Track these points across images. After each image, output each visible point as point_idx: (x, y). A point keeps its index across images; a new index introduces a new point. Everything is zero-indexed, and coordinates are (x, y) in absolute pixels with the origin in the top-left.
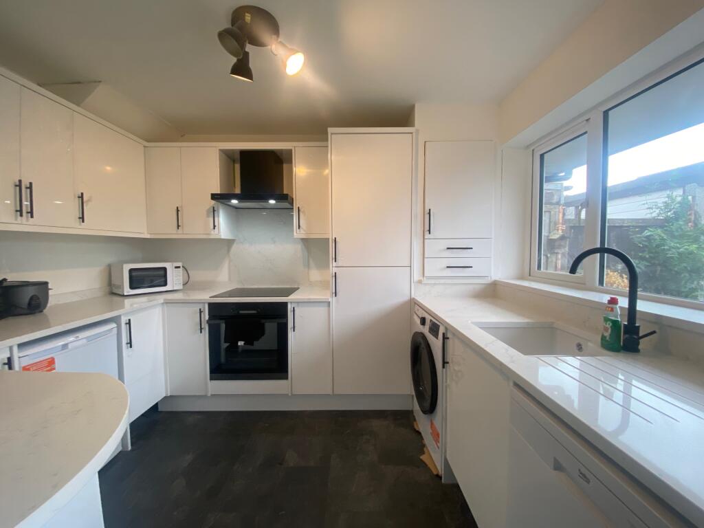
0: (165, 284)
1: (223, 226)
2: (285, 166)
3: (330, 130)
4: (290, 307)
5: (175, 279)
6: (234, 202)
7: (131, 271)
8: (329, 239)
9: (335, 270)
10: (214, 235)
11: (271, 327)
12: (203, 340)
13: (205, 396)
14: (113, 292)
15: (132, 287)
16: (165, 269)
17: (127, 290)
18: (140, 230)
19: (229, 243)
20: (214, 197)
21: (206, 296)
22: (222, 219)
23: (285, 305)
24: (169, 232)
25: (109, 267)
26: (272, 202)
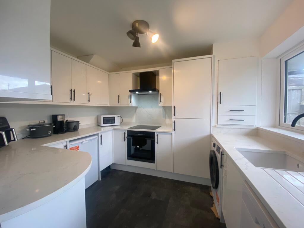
0: (114, 123)
1: (133, 102)
2: (157, 77)
3: (173, 61)
4: (156, 134)
5: (117, 121)
6: (137, 93)
7: (104, 118)
8: (172, 106)
9: (174, 120)
10: (130, 105)
11: (149, 141)
12: (125, 144)
13: (125, 165)
14: (99, 125)
15: (104, 124)
16: (114, 117)
17: (102, 125)
18: (106, 103)
19: (136, 108)
20: (130, 91)
21: (127, 128)
22: (133, 99)
23: (154, 133)
24: (115, 104)
25: (98, 116)
26: (150, 92)
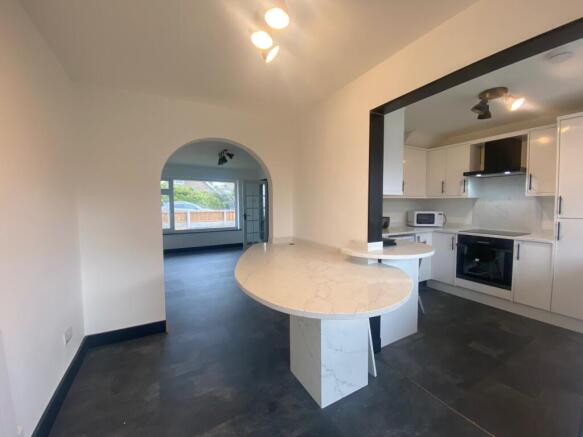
0: (433, 223)
1: (470, 190)
3: (559, 118)
4: (515, 243)
5: (438, 221)
6: (479, 175)
7: (418, 215)
8: (554, 197)
9: (559, 220)
10: (464, 196)
12: (454, 253)
13: (452, 286)
15: (418, 222)
16: (433, 215)
17: (416, 224)
18: (422, 194)
19: (474, 200)
20: (465, 174)
21: (457, 231)
22: (470, 187)
23: (512, 242)
24: (437, 195)
26: (507, 173)
